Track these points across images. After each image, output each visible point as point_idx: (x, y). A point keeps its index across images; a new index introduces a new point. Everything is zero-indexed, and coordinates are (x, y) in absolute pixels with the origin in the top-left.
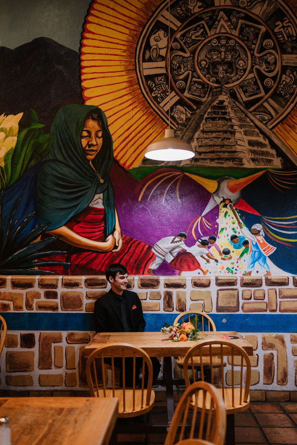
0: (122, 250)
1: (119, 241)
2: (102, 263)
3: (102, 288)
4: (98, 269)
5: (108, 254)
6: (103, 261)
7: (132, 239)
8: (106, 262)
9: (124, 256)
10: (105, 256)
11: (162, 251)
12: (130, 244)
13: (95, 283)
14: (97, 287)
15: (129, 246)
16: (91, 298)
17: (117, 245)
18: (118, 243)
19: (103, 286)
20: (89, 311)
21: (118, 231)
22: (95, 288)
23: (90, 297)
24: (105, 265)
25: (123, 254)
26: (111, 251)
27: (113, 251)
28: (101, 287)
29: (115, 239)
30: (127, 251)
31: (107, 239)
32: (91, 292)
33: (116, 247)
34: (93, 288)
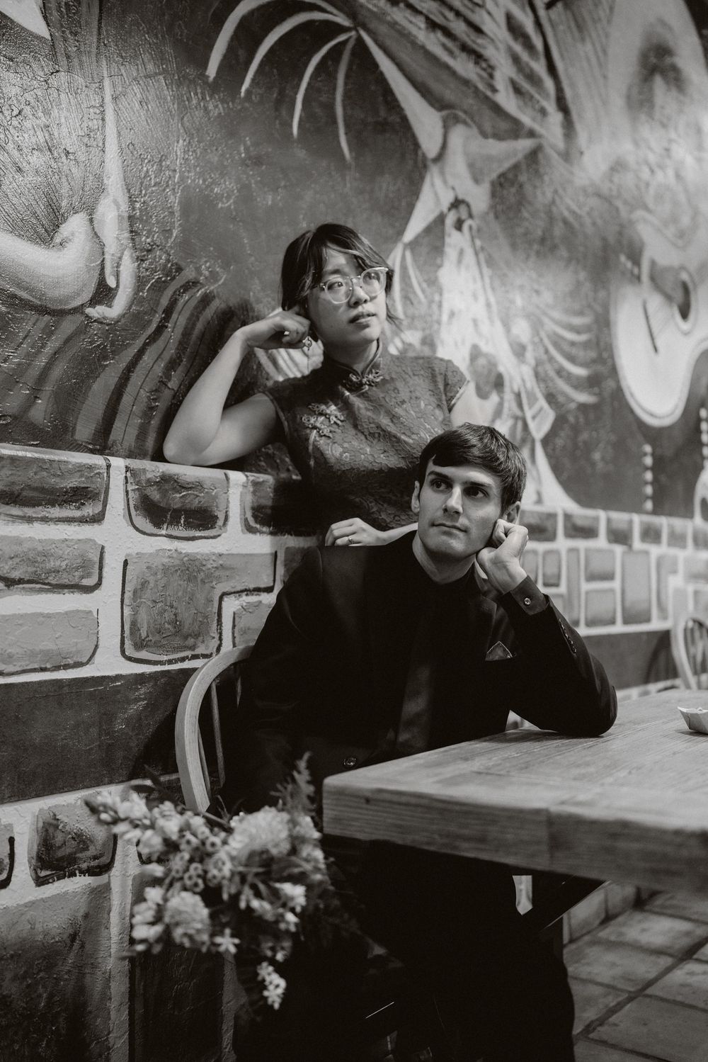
0: (135, 318)
1: (120, 258)
2: (34, 372)
3: (83, 521)
4: (12, 403)
5: (68, 326)
6: (42, 361)
7: (179, 269)
8: (57, 372)
9: (141, 352)
10: (49, 332)
11: (289, 362)
12: (169, 293)
13: (42, 490)
14: (56, 512)
15: (164, 302)
16: (21, 581)
17: (111, 282)
18: (117, 276)
19: (90, 510)
20: (11, 669)
21: (116, 202)
22: (45, 520)
23: (16, 575)
24: (49, 388)
25: (139, 343)
26: (79, 310)
27: (89, 311)
28: (77, 514)
29: (102, 246)
30: (154, 326)
31: (65, 230)
32: (18, 541)
33: (103, 294)
34: (30, 520)
